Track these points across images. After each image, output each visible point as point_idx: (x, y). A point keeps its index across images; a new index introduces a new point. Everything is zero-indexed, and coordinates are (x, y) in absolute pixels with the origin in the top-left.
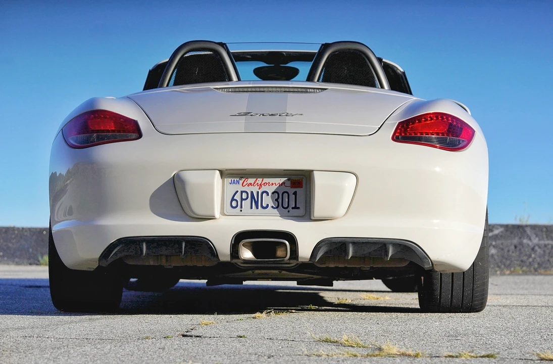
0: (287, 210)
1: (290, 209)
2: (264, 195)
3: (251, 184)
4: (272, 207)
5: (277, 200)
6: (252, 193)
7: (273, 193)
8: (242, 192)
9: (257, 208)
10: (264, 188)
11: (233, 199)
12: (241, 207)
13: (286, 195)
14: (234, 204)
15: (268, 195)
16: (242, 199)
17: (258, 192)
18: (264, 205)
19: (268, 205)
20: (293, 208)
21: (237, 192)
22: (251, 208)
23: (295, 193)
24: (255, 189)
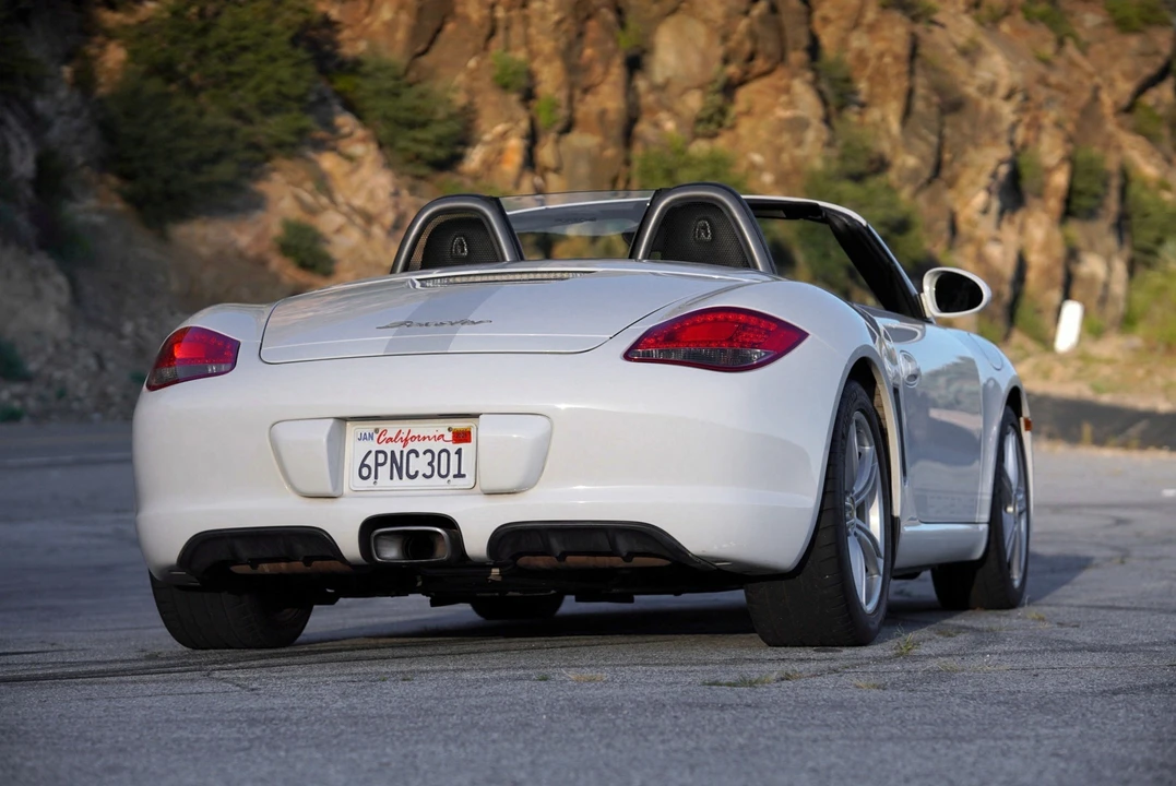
0: (447, 479)
1: (450, 477)
2: (412, 456)
3: (391, 439)
4: (424, 475)
5: (430, 464)
6: (393, 453)
7: (425, 453)
8: (377, 452)
9: (401, 478)
10: (411, 445)
11: (363, 465)
12: (376, 477)
13: (444, 455)
14: (365, 472)
15: (417, 456)
16: (377, 465)
17: (402, 452)
18: (412, 473)
19: (417, 472)
20: (455, 476)
21: (370, 452)
22: (392, 478)
23: (459, 452)
24: (397, 447)
